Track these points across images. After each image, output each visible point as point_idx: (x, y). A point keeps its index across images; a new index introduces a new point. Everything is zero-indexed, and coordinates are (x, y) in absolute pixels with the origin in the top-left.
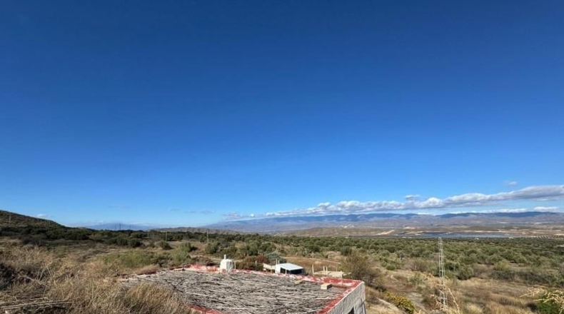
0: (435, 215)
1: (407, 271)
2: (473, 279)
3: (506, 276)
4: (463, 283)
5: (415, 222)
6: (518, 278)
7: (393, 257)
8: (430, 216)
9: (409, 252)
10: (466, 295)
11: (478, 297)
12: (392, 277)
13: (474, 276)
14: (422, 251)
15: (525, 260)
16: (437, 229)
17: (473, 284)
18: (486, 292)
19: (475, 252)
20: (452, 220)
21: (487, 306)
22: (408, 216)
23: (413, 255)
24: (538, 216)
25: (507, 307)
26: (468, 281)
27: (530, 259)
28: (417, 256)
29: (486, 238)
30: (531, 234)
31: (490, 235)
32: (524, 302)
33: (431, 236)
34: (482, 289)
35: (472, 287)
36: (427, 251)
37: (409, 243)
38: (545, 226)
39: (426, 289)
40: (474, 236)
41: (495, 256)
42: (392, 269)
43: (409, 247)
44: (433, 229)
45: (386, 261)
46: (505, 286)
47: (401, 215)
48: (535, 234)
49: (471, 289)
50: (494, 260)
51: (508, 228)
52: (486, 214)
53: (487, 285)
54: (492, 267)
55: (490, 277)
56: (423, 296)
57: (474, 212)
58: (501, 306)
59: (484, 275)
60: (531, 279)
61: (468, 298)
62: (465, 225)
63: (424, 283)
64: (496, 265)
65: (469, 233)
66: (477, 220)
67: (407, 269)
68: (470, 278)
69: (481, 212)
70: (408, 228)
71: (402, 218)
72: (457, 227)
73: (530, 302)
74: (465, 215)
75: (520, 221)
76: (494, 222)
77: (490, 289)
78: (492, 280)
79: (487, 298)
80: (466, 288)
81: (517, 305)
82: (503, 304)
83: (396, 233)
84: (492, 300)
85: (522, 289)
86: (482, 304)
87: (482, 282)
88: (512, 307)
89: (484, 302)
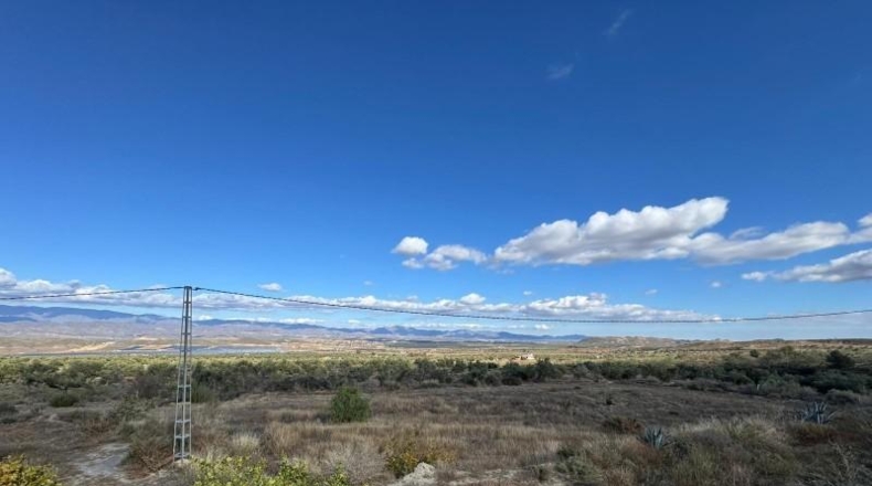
2: (242, 397)
3: (284, 387)
6: (297, 387)
10: (231, 422)
11: (249, 422)
13: (244, 393)
17: (242, 404)
18: (261, 411)
20: (219, 329)
21: (267, 430)
24: (306, 330)
25: (293, 424)
26: (236, 400)
30: (299, 348)
31: (262, 349)
32: (310, 414)
35: (241, 409)
38: (311, 340)
39: (146, 427)
46: (285, 398)
48: (304, 348)
49: (240, 412)
51: (279, 342)
53: (262, 400)
55: (265, 390)
58: (288, 426)
59: (257, 389)
61: (233, 427)
62: (235, 336)
65: (238, 348)
68: (237, 396)
70: (143, 338)
72: (224, 338)
73: (315, 412)
75: (291, 333)
76: (267, 334)
77: (266, 406)
78: (268, 393)
80: (232, 411)
81: (304, 419)
82: (286, 419)
83: (117, 348)
84: (271, 420)
85: (304, 399)
86: (259, 431)
87: (255, 398)
88: (299, 425)
89: (261, 426)
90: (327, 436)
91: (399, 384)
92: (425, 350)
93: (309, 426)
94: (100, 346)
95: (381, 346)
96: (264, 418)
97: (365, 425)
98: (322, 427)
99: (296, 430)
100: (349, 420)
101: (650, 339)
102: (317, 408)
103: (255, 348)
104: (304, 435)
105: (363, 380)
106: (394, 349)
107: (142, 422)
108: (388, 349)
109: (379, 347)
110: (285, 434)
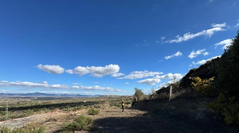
92: (49, 101)
95: (29, 100)
106: (36, 101)
108: (33, 101)
109: (28, 101)
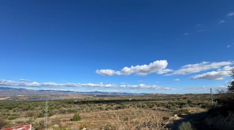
0: (35, 90)
1: (23, 118)
2: (54, 115)
3: (63, 112)
4: (51, 118)
5: (25, 93)
6: (67, 112)
7: (11, 112)
8: (33, 90)
9: (22, 108)
10: (52, 122)
11: (56, 121)
12: (14, 123)
13: (54, 114)
14: (30, 107)
15: (68, 106)
16: (37, 96)
17: (54, 117)
18: (58, 119)
19: (53, 105)
20: (43, 92)
21: (60, 123)
22: (20, 90)
23: (24, 110)
24: (70, 92)
25: (65, 122)
26: (52, 116)
27: (69, 106)
28: (27, 110)
29: (55, 100)
30: (68, 98)
31: (57, 98)
32: (69, 119)
33: (33, 100)
34: (57, 118)
35: (54, 118)
36: (32, 107)
37: (21, 104)
38: (71, 95)
39: (36, 124)
40: (51, 99)
41: (60, 106)
42: (13, 119)
43: (21, 106)
44: (34, 96)
45: (8, 115)
46: (64, 115)
47: (16, 89)
48: (69, 98)
49: (53, 119)
50: (60, 107)
51: (62, 96)
52: (56, 91)
53: (58, 116)
54: (59, 110)
55: (59, 113)
56: (34, 127)
57: (52, 90)
58: (64, 122)
59: (57, 113)
60: (70, 112)
61: (53, 123)
62: (49, 94)
63: (35, 122)
64: (60, 109)
65: (50, 98)
66: (53, 93)
67: (22, 117)
68: (52, 115)
69: (55, 90)
70: (19, 96)
71: (16, 90)
72: (45, 95)
73: (70, 119)
74: (49, 91)
75: (66, 93)
76: (58, 94)
77: (59, 118)
78: (60, 114)
79: (59, 121)
80: (52, 119)
81: (68, 121)
82: (64, 121)
83: (11, 99)
84: (61, 121)
85: (68, 115)
86: (58, 124)
87: (57, 116)
88: (67, 122)
89: (59, 122)
90: (72, 124)
91: (90, 111)
93: (69, 122)
94: (5, 98)
95: (91, 97)
96: (59, 120)
97: (80, 121)
98: (71, 122)
99: (66, 123)
100: (77, 120)
101: (161, 94)
102: (71, 118)
103: (55, 98)
104: (67, 124)
105: (83, 110)
106: (95, 97)
107: (35, 123)
110: (64, 124)
